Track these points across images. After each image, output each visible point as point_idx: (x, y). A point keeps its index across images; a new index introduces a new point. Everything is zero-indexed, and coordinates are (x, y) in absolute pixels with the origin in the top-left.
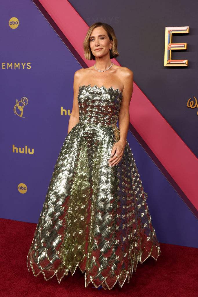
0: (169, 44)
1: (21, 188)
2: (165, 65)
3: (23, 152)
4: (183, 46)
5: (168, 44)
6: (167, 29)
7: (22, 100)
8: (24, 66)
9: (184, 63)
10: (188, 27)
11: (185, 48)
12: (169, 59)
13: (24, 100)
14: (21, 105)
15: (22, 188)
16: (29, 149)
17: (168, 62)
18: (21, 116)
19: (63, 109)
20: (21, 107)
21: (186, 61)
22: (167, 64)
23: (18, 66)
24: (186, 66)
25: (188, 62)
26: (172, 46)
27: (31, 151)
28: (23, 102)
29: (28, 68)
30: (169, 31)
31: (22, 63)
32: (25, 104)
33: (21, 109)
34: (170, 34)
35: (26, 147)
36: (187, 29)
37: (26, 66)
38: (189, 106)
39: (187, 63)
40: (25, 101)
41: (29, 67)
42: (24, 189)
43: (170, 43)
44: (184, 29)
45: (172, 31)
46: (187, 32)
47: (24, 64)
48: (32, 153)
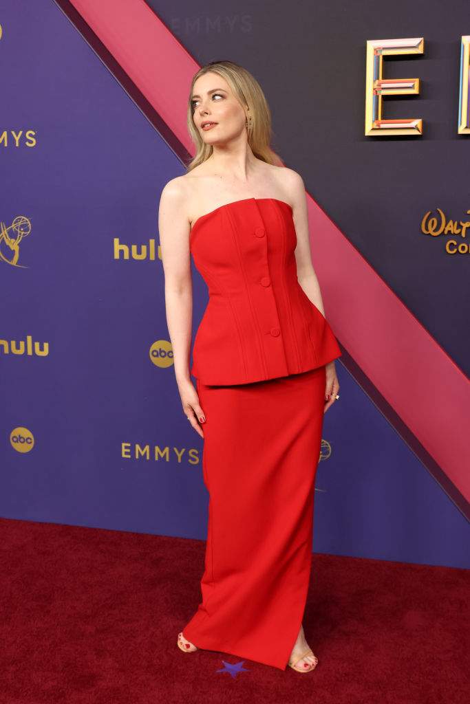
0: (377, 81)
1: (19, 439)
2: (368, 132)
3: (21, 352)
4: (410, 86)
5: (374, 81)
6: (372, 45)
7: (16, 222)
8: (17, 139)
9: (413, 126)
10: (422, 39)
11: (415, 91)
12: (377, 118)
13: (20, 223)
14: (13, 235)
15: (22, 440)
16: (37, 345)
17: (375, 124)
18: (14, 262)
19: (121, 243)
20: (13, 240)
21: (417, 123)
22: (373, 129)
23: (4, 139)
24: (420, 134)
25: (424, 124)
26: (383, 86)
27: (42, 349)
28: (17, 228)
29: (27, 144)
30: (375, 48)
31: (13, 133)
32: (23, 233)
33: (14, 245)
34: (378, 57)
35: (29, 338)
36: (420, 43)
37: (23, 139)
38: (427, 230)
39: (420, 127)
40: (22, 226)
41: (31, 142)
42: (26, 440)
43: (378, 79)
44: (412, 45)
45: (384, 49)
46: (420, 51)
47: (17, 135)
48: (46, 353)
